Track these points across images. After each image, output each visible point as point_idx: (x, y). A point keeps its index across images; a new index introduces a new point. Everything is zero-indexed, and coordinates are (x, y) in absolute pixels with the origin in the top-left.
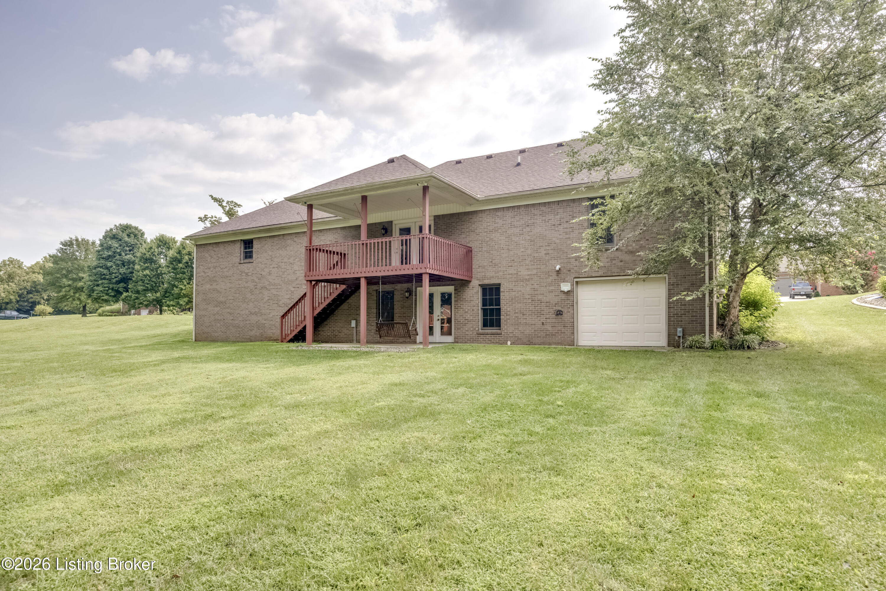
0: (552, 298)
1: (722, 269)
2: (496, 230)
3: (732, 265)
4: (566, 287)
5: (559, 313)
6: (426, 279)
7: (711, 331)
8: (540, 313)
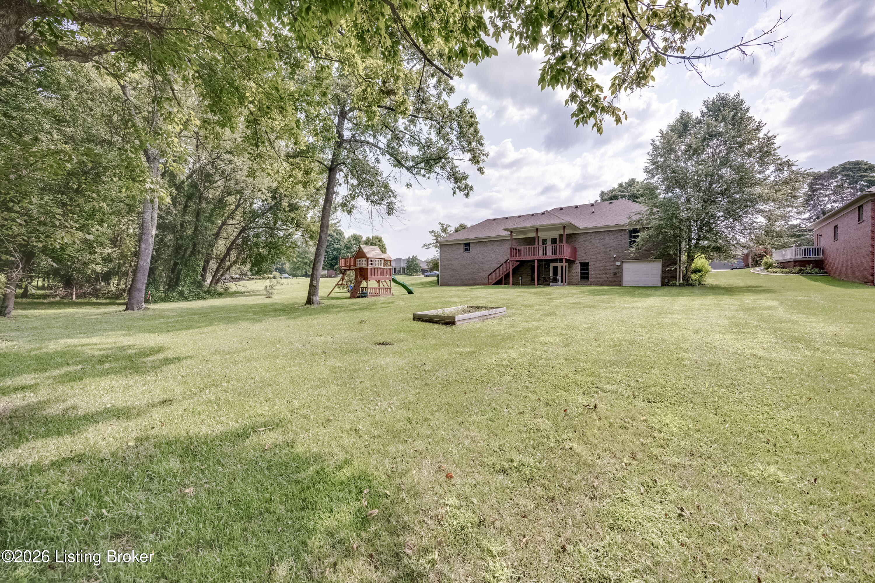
0: (612, 268)
1: (684, 258)
2: (587, 241)
3: (689, 256)
4: (618, 264)
5: (615, 274)
6: (564, 261)
7: (679, 280)
8: (607, 274)
